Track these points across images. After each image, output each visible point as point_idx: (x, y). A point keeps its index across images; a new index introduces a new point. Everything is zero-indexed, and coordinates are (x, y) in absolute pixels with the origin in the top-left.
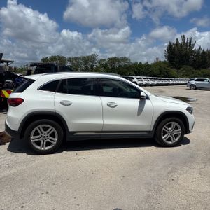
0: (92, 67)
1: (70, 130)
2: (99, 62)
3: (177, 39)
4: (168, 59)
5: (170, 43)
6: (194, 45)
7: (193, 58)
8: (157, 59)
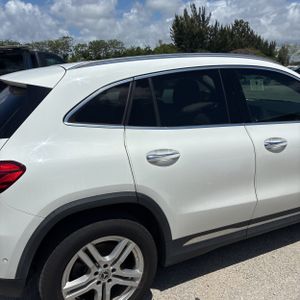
0: (66, 56)
1: (175, 235)
2: (76, 49)
3: (185, 11)
4: (176, 41)
5: (177, 17)
6: (209, 19)
7: (209, 38)
8: (160, 41)
